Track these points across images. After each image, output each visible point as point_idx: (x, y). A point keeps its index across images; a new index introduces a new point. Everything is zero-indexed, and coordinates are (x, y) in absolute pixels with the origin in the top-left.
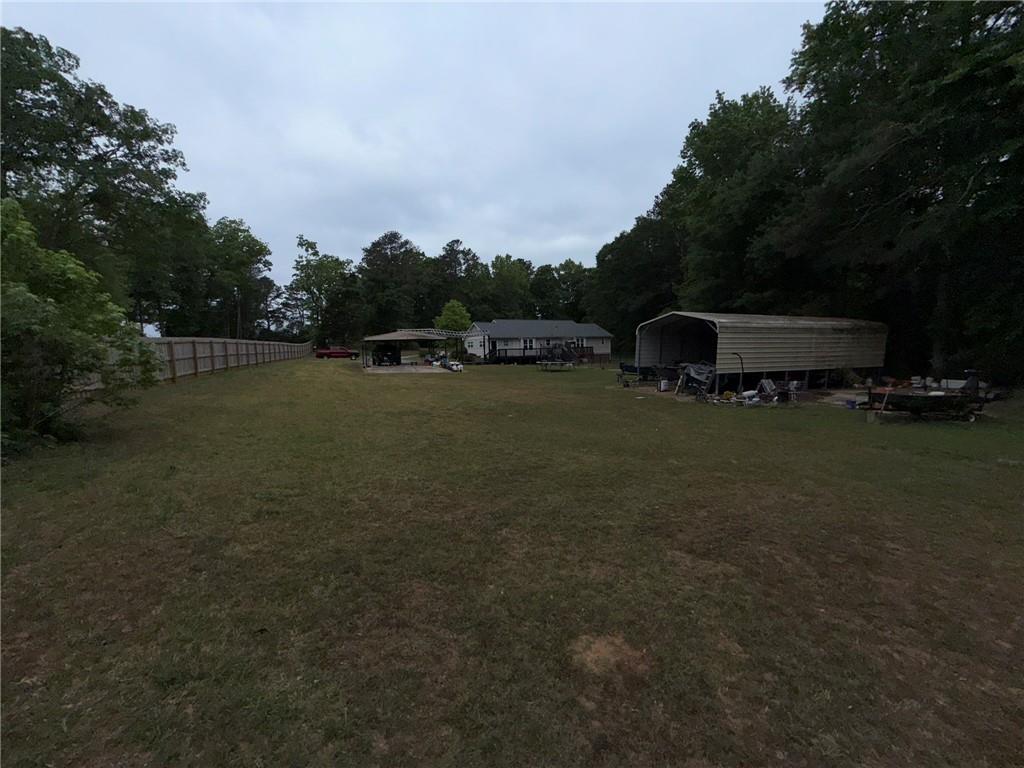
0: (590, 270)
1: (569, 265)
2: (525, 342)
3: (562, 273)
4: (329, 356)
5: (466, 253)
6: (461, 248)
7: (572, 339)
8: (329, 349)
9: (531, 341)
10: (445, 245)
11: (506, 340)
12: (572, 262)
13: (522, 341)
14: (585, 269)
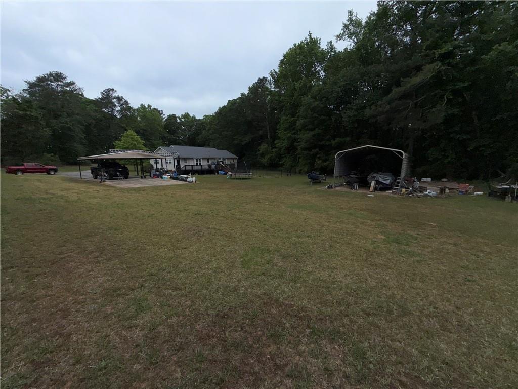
0: (200, 120)
1: (186, 116)
2: (197, 160)
3: (183, 120)
4: (24, 171)
5: (119, 99)
6: (115, 95)
7: (220, 159)
8: (23, 165)
9: (200, 160)
10: (102, 91)
11: (186, 159)
12: (189, 115)
13: (195, 160)
14: (197, 120)
